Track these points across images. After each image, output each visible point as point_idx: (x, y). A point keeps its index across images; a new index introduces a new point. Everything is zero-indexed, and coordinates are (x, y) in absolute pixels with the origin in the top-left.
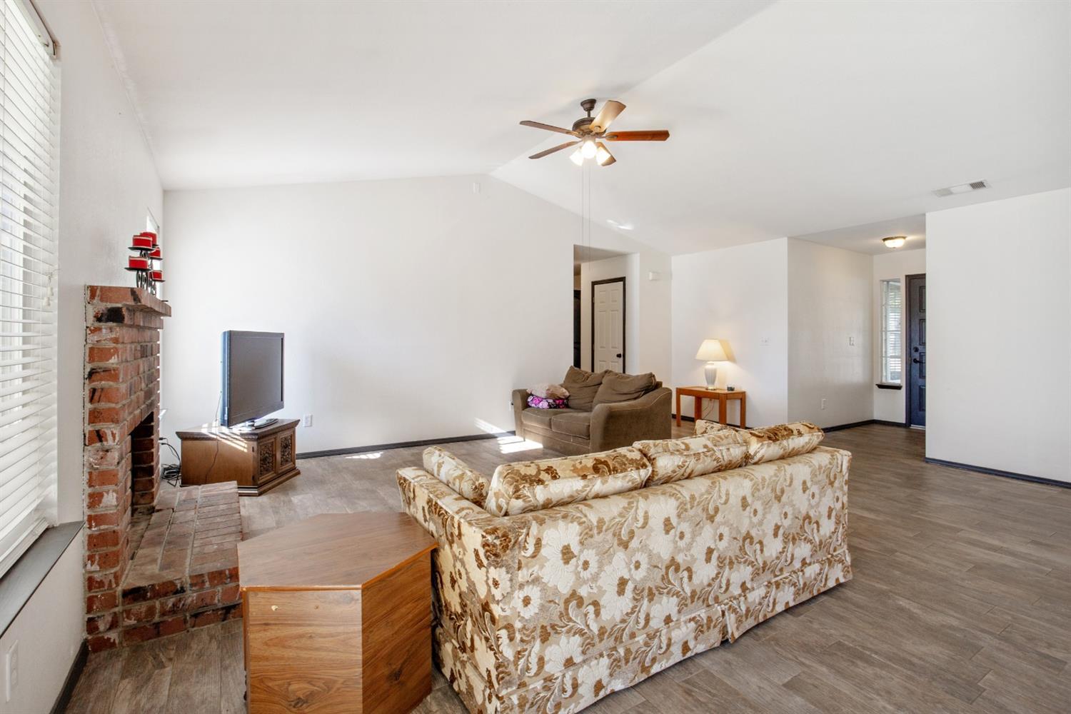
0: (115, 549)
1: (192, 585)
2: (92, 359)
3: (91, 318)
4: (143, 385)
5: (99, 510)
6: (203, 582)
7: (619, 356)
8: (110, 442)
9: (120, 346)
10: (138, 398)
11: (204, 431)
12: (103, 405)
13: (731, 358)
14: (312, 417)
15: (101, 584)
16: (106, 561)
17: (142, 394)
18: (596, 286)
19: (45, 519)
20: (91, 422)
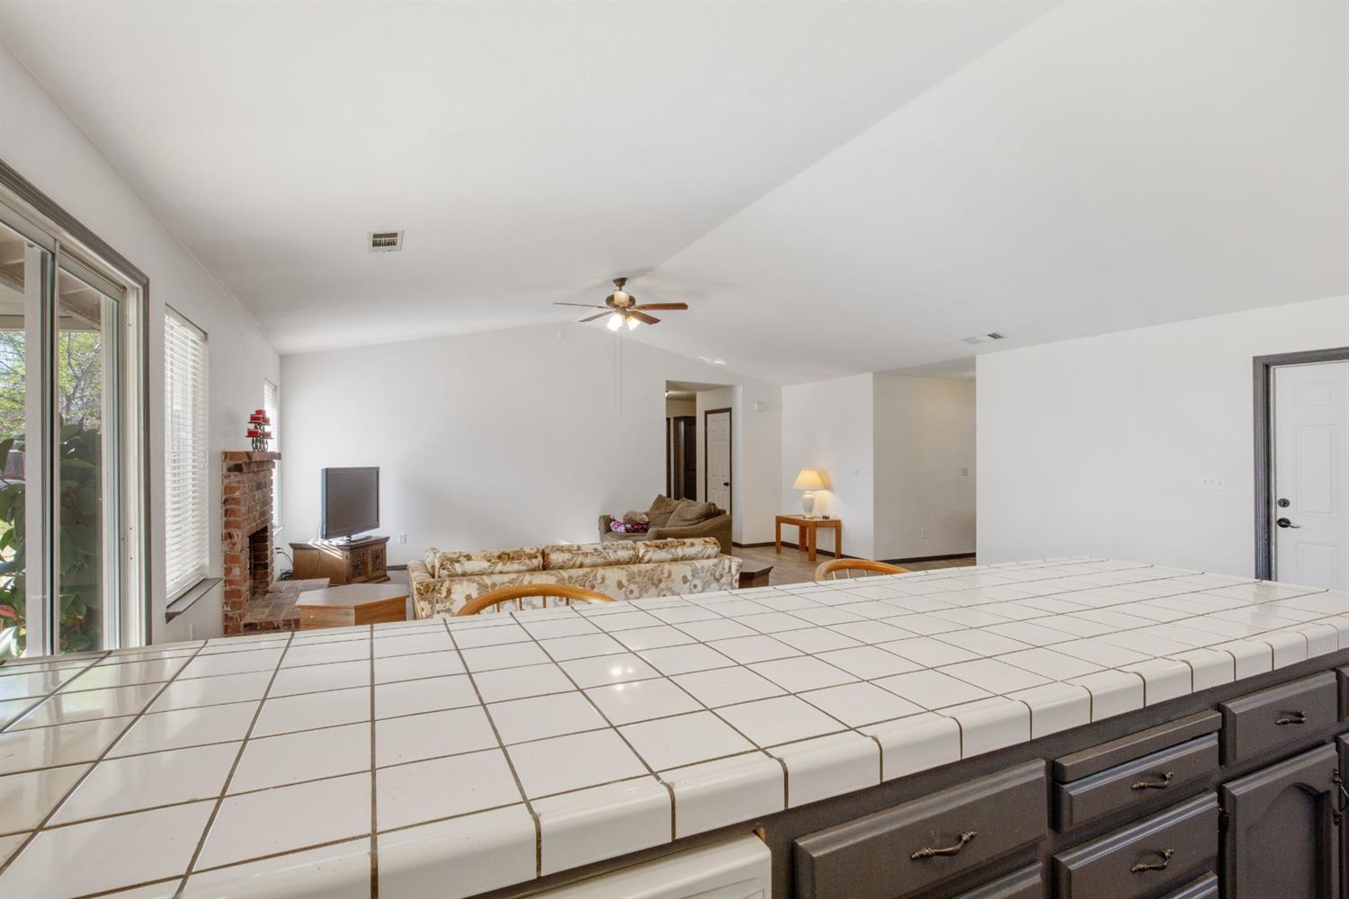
0: (238, 600)
1: (284, 625)
2: (226, 493)
3: (225, 470)
4: (258, 508)
5: (231, 578)
6: (291, 625)
7: (726, 484)
8: (236, 539)
9: (242, 485)
10: (254, 515)
11: (310, 543)
12: (232, 519)
13: (827, 487)
14: (405, 536)
15: (232, 618)
16: (234, 606)
17: (257, 514)
18: (709, 416)
19: (202, 574)
20: (225, 528)
